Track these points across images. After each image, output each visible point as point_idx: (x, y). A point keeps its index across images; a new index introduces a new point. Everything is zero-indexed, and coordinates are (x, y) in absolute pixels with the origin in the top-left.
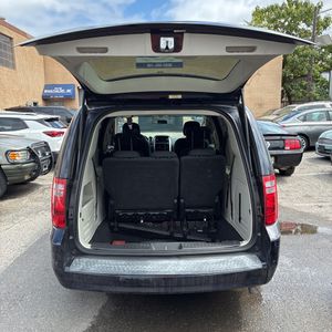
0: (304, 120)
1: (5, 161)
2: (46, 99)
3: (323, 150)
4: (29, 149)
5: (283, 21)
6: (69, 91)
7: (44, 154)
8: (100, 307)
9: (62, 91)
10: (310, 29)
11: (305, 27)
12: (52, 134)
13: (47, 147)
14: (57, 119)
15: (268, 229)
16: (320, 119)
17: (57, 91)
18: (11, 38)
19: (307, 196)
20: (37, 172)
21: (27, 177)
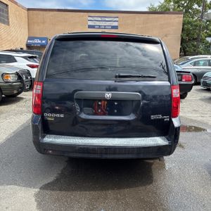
0: (194, 65)
1: (1, 81)
2: (29, 46)
3: (205, 84)
4: (17, 74)
5: (183, 2)
6: (44, 42)
7: (27, 78)
8: (61, 168)
9: (40, 42)
10: (200, 9)
11: (197, 7)
12: (32, 67)
13: (29, 73)
14: (35, 57)
15: (173, 120)
16: (204, 65)
17: (36, 41)
18: (7, 5)
19: (194, 110)
20: (22, 89)
21: (15, 92)
